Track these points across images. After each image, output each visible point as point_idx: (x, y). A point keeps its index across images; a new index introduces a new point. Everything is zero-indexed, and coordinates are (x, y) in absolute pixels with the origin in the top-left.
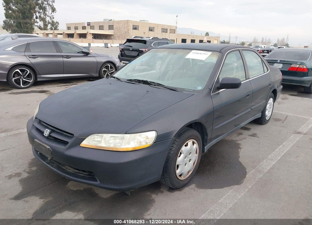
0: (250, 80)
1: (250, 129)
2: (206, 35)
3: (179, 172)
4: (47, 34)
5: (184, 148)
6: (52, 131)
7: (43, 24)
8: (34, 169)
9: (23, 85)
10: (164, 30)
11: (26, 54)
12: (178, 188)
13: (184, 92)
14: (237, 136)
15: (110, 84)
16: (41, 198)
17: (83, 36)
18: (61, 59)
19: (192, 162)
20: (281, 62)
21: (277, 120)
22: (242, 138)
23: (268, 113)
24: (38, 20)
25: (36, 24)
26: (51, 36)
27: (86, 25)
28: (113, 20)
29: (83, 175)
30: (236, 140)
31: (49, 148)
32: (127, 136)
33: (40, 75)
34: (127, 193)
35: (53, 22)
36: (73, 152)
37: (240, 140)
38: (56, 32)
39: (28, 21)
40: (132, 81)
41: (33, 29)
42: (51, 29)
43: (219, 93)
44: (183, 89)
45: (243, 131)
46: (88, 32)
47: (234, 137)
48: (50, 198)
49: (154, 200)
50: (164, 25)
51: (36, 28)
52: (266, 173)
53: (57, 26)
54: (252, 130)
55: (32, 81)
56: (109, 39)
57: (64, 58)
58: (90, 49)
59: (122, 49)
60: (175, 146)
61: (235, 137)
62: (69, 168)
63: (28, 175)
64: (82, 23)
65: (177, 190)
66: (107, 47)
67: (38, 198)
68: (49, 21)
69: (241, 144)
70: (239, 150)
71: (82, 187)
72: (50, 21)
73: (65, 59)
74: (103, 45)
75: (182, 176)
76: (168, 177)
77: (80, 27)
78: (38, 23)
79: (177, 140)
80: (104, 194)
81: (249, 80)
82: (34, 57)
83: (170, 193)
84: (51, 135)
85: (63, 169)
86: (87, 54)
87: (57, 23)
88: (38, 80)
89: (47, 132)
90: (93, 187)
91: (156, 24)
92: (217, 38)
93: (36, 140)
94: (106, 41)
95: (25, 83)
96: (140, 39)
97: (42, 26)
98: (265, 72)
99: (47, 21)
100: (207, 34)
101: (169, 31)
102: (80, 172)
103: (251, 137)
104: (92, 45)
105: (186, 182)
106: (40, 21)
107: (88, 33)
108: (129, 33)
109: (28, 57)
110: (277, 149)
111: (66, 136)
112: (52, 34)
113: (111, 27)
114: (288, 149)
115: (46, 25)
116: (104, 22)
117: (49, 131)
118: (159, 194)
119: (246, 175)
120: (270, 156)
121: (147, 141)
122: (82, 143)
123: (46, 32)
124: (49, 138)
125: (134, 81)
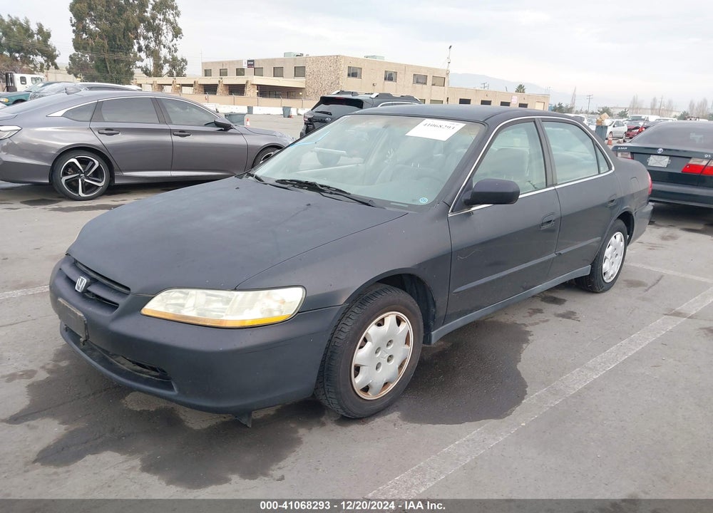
0: (557, 187)
1: (565, 301)
2: (517, 91)
3: (362, 382)
4: (161, 86)
5: (372, 330)
6: (93, 281)
7: (152, 64)
8: (64, 364)
9: (83, 192)
10: (420, 79)
11: (94, 125)
12: (357, 416)
13: (387, 208)
14: (527, 314)
15: (238, 188)
16: (63, 423)
17: (237, 90)
18: (167, 138)
19: (395, 363)
20: (667, 153)
21: (636, 284)
22: (537, 321)
23: (610, 267)
24: (143, 55)
25: (138, 64)
26: (168, 89)
27: (245, 66)
28: (304, 56)
29: (148, 376)
30: (525, 325)
31: (82, 315)
32: (237, 296)
33: (121, 171)
34: (244, 421)
35: (174, 59)
36: (125, 326)
37: (532, 325)
38: (180, 80)
39: (121, 55)
40: (287, 183)
41: (132, 74)
42: (171, 74)
43: (469, 214)
44: (388, 203)
45: (546, 304)
46: (247, 82)
47: (519, 317)
48: (81, 425)
49: (300, 438)
50: (421, 67)
51: (137, 72)
52: (573, 396)
53: (182, 68)
54: (566, 303)
55: (102, 184)
56: (294, 97)
57: (174, 135)
58: (245, 120)
59: (309, 119)
60: (350, 323)
61: (524, 317)
62: (123, 361)
63: (48, 375)
64: (238, 61)
65: (357, 423)
66: (289, 117)
67: (56, 422)
68: (165, 58)
69: (532, 333)
70: (524, 346)
71: (154, 405)
72: (169, 57)
73: (177, 139)
74: (280, 111)
75: (369, 393)
76: (333, 391)
77: (232, 72)
78: (142, 60)
79: (356, 311)
80: (197, 422)
81: (553, 188)
82: (110, 132)
83: (339, 427)
84: (89, 289)
85: (111, 363)
86: (224, 128)
87: (184, 60)
88: (117, 182)
89: (81, 282)
90: (178, 407)
91: (401, 65)
92: (544, 98)
93: (60, 300)
94: (286, 102)
95: (88, 188)
96: (350, 96)
97: (151, 68)
98: (602, 172)
99: (162, 56)
100: (521, 89)
101: (429, 81)
102: (145, 370)
103: (560, 319)
104: (256, 110)
105: (378, 405)
106: (147, 57)
107: (249, 84)
108: (338, 84)
109: (97, 133)
110: (614, 348)
111: (117, 291)
112: (171, 85)
113: (299, 71)
114: (641, 347)
115: (158, 67)
116: (283, 60)
117: (85, 281)
118: (314, 430)
119: (523, 399)
120: (591, 361)
121: (283, 307)
122: (146, 307)
123: (159, 81)
124: (85, 294)
125: (289, 183)
